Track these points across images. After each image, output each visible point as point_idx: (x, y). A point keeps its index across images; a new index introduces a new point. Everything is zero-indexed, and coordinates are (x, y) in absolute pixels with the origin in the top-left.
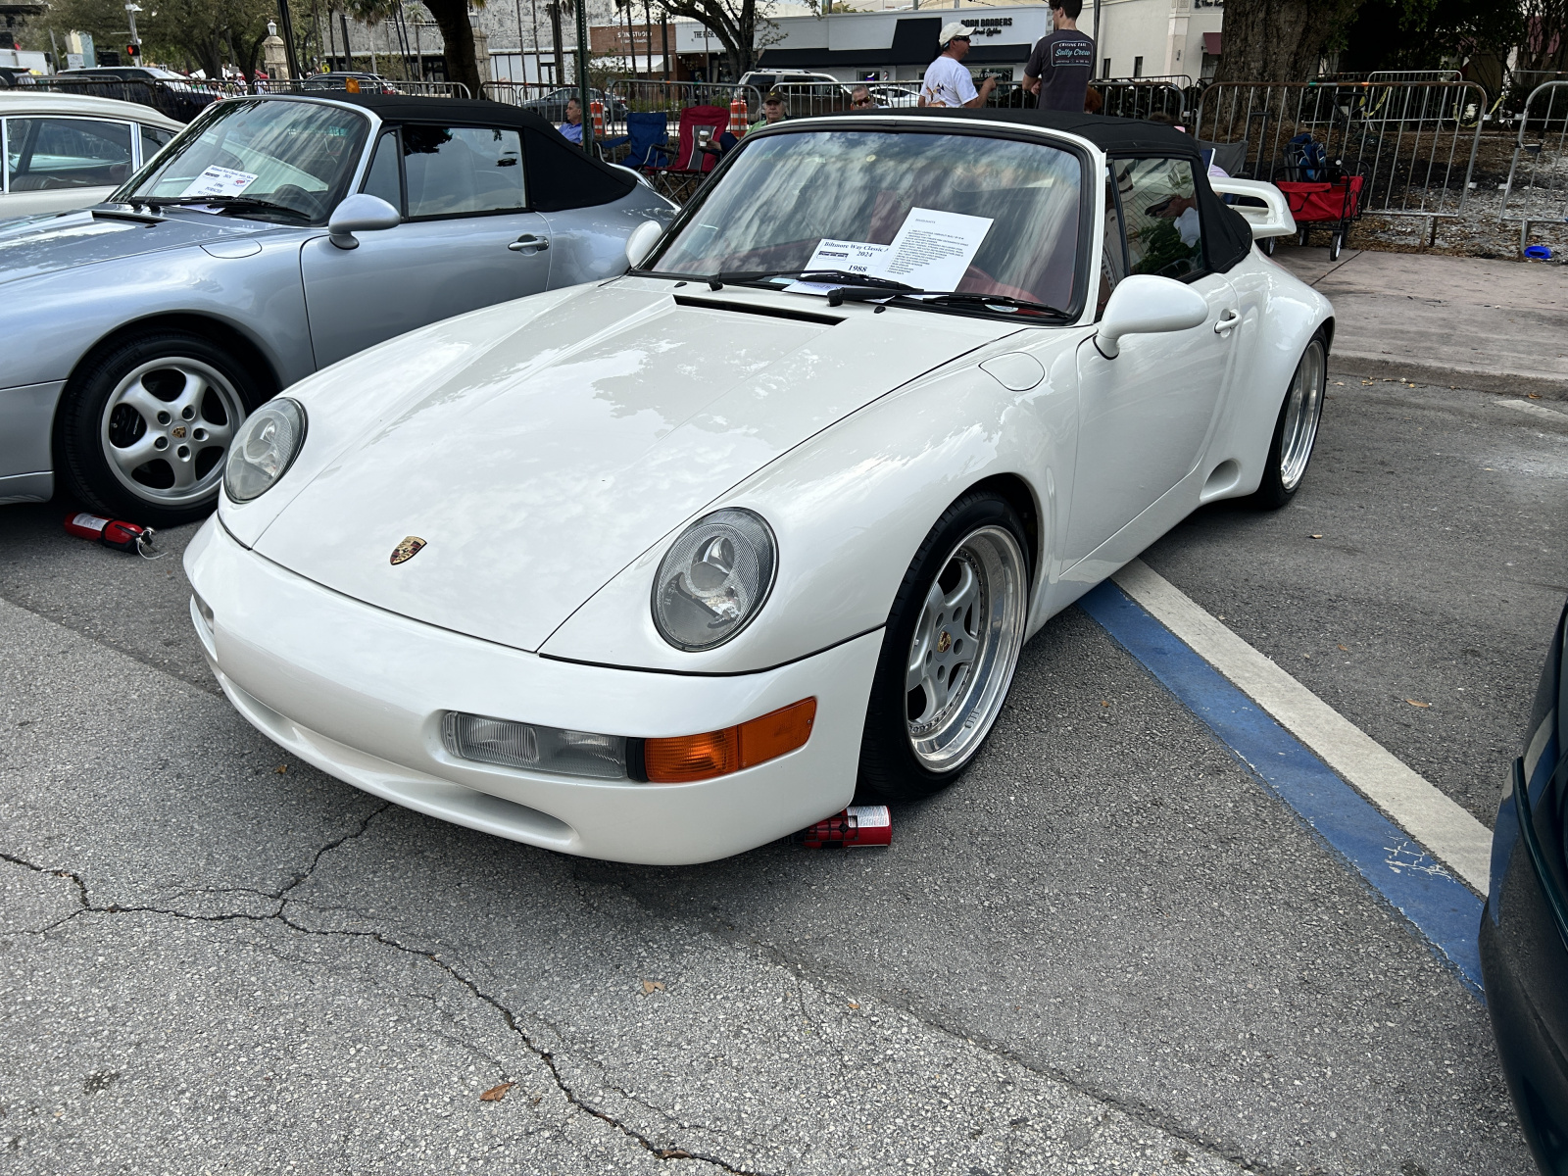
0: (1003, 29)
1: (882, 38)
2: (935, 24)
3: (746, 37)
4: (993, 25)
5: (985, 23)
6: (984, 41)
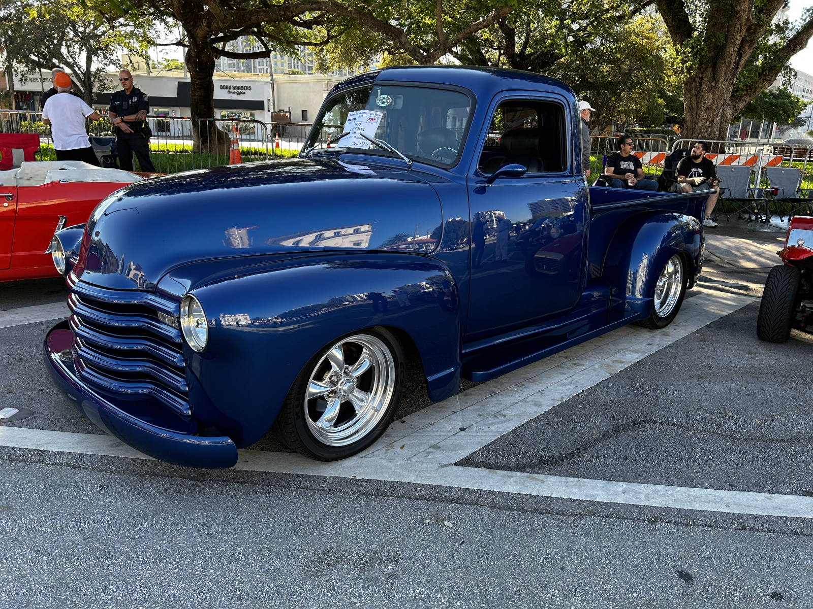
0: (246, 91)
1: (170, 91)
4: (240, 89)
5: (235, 88)
6: (235, 97)
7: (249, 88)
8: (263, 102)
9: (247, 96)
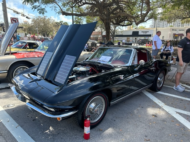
0: (147, 32)
1: (131, 34)
2: (138, 32)
3: (114, 33)
4: (146, 32)
5: (145, 32)
6: (145, 34)
7: (148, 32)
8: (151, 35)
9: (148, 34)
